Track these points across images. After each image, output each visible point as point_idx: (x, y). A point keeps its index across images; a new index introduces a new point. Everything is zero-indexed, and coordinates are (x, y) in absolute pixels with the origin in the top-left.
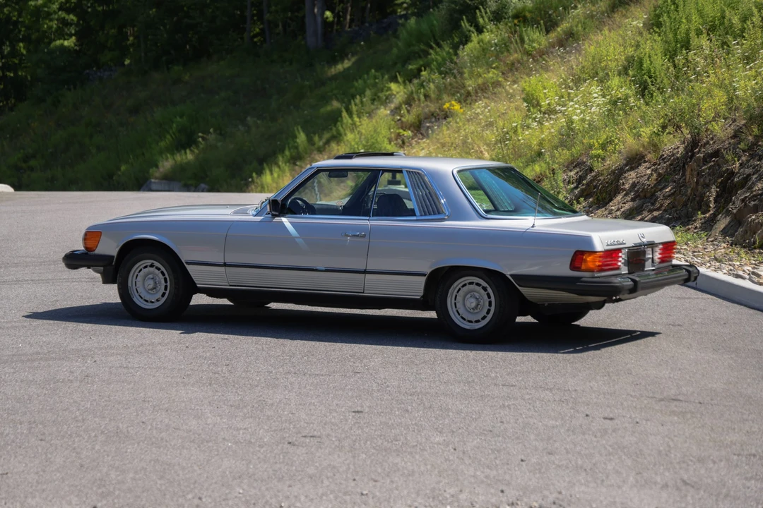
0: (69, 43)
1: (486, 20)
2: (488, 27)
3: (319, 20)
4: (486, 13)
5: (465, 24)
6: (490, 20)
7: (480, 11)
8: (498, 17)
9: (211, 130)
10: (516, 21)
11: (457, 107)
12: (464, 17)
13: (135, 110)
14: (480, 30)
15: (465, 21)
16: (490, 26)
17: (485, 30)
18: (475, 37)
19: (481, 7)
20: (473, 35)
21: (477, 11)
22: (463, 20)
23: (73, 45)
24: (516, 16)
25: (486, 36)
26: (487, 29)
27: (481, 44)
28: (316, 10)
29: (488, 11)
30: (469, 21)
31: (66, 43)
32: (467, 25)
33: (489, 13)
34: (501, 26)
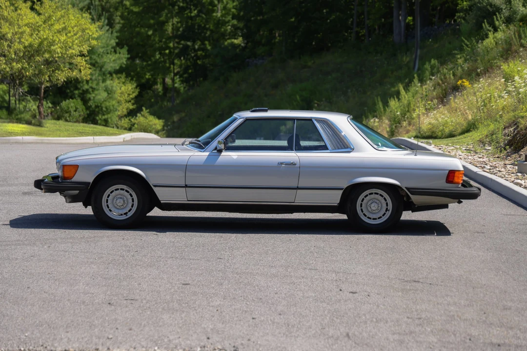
0: (238, 41)
1: (501, 23)
2: (501, 27)
3: (403, 24)
4: (501, 18)
5: (486, 25)
6: (503, 23)
7: (497, 17)
8: (509, 21)
9: (324, 99)
10: (521, 24)
11: (467, 83)
12: (485, 20)
13: (275, 86)
14: (496, 30)
15: (486, 23)
16: (503, 27)
17: (499, 30)
18: (491, 35)
19: (497, 13)
20: (490, 33)
21: (495, 17)
22: (484, 23)
23: (240, 43)
24: (521, 20)
25: (500, 35)
26: (500, 29)
27: (495, 39)
28: (400, 18)
29: (502, 16)
30: (488, 23)
31: (236, 41)
32: (487, 26)
33: (503, 18)
34: (512, 27)
